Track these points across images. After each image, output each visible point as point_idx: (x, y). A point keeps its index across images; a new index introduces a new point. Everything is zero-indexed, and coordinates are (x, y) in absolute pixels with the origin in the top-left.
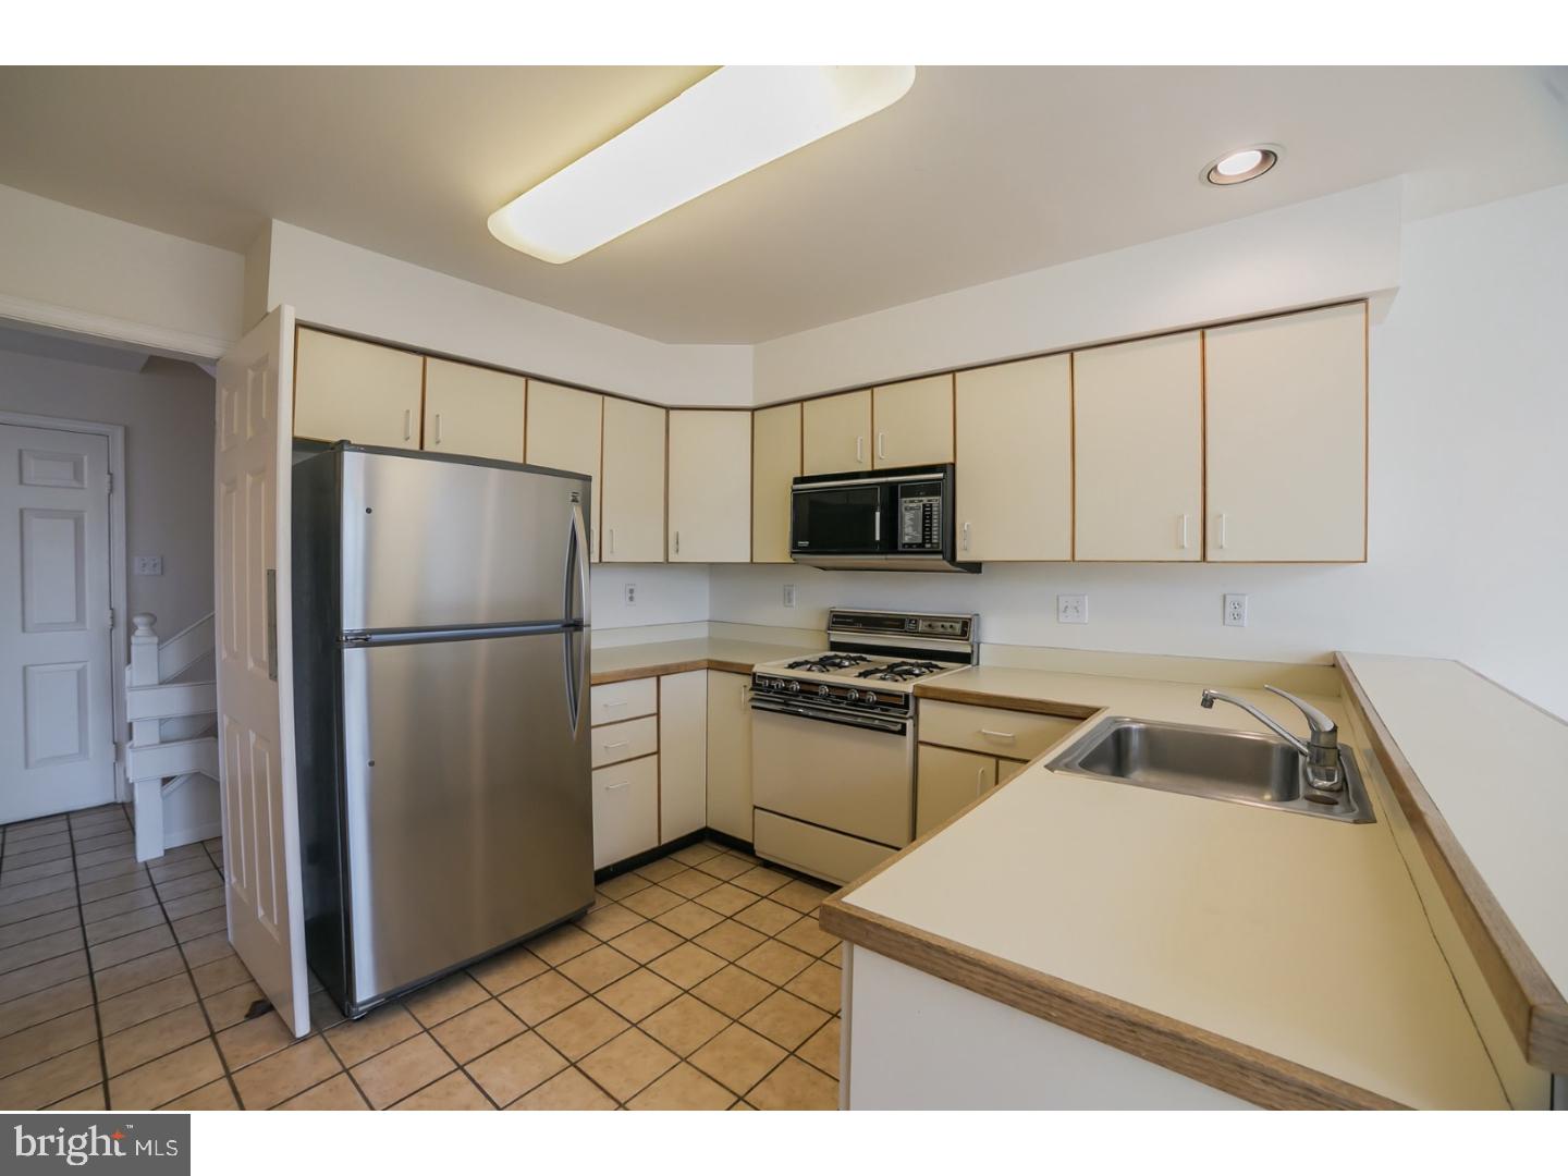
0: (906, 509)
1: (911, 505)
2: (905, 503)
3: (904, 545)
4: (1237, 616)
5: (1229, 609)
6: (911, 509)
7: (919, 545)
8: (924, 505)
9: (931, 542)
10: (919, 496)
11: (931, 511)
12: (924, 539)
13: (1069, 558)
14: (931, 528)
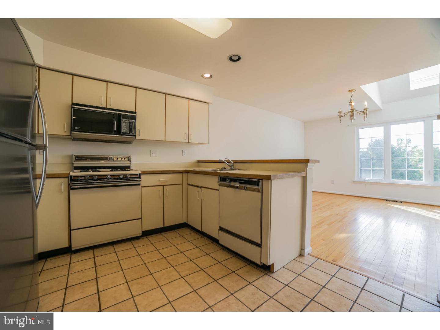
0: (123, 122)
1: (125, 121)
2: (123, 120)
3: (123, 133)
4: (184, 154)
5: (183, 153)
6: (125, 122)
7: (128, 133)
8: (130, 122)
9: (132, 133)
10: (128, 119)
11: (132, 124)
12: (130, 132)
13: (164, 140)
14: (132, 128)
